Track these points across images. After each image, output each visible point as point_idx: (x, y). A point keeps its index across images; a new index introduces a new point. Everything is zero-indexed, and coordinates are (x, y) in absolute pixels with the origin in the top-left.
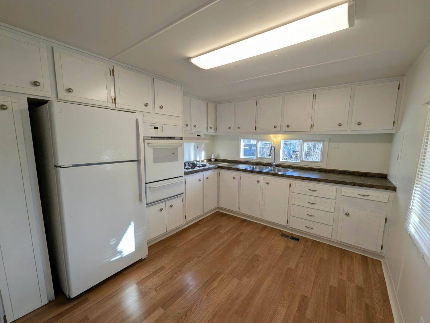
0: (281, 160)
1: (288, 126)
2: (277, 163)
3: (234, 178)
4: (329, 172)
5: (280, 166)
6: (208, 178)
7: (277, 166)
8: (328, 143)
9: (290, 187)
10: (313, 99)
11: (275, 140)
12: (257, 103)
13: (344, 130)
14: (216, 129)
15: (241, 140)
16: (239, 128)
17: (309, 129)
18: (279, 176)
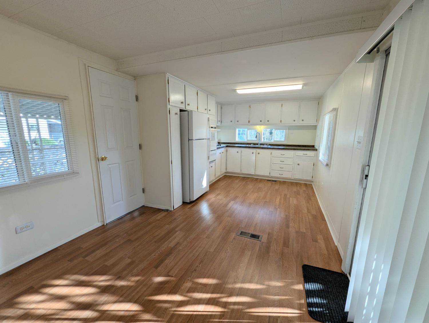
1: (268, 121)
7: (261, 144)
8: (288, 130)
9: (271, 154)
10: (281, 106)
11: (259, 129)
12: (250, 107)
13: (297, 123)
14: (221, 122)
15: (236, 129)
16: (238, 122)
17: (279, 123)
18: (265, 148)
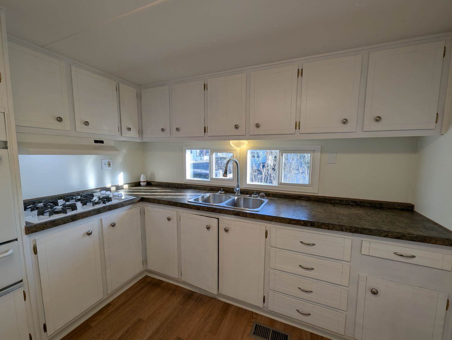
0: (249, 182)
1: (258, 126)
2: (243, 187)
3: (169, 219)
4: (322, 202)
5: (248, 192)
6: (113, 225)
7: (244, 192)
8: (320, 153)
9: (266, 237)
10: (298, 77)
11: (238, 149)
12: (205, 86)
13: (353, 131)
14: (141, 132)
15: (187, 150)
16: (178, 130)
17: (293, 130)
18: (246, 217)
